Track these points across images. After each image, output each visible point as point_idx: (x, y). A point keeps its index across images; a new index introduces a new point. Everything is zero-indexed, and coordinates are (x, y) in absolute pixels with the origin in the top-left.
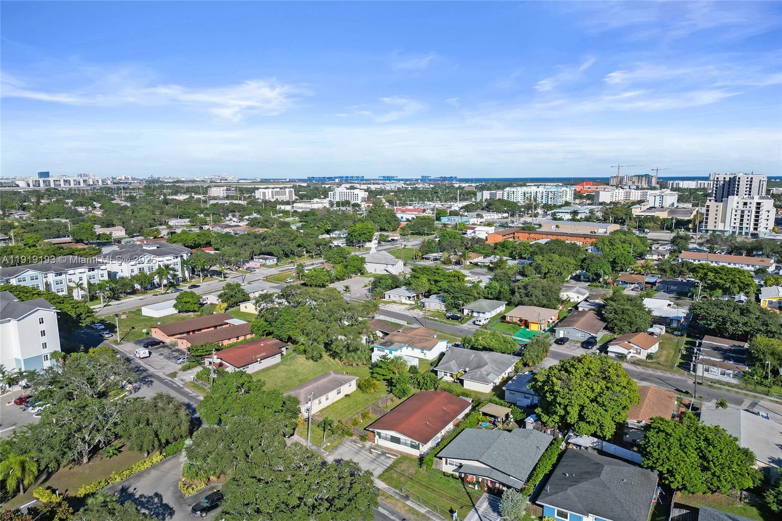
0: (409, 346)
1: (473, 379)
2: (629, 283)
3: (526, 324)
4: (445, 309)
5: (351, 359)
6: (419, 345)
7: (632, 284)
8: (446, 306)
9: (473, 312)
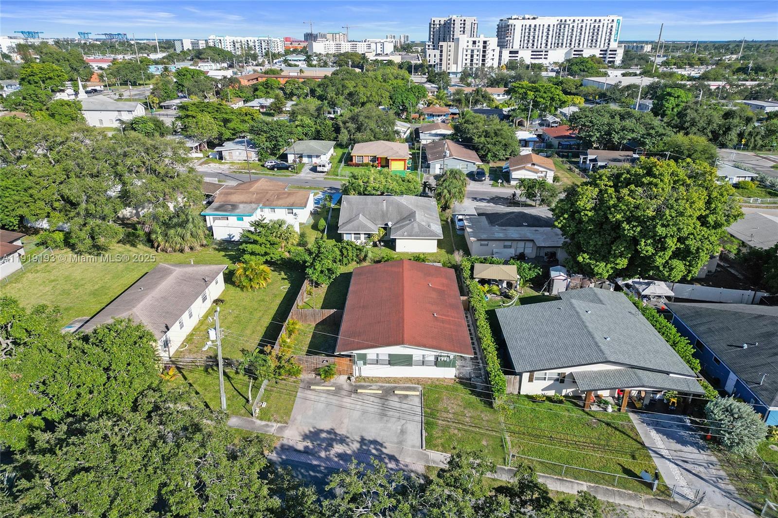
0: (265, 206)
1: (412, 235)
2: (436, 116)
3: (385, 163)
4: (257, 159)
5: (178, 239)
6: (280, 202)
7: (439, 116)
8: (258, 153)
9: (301, 157)
